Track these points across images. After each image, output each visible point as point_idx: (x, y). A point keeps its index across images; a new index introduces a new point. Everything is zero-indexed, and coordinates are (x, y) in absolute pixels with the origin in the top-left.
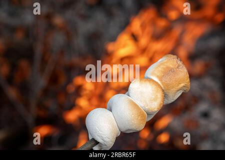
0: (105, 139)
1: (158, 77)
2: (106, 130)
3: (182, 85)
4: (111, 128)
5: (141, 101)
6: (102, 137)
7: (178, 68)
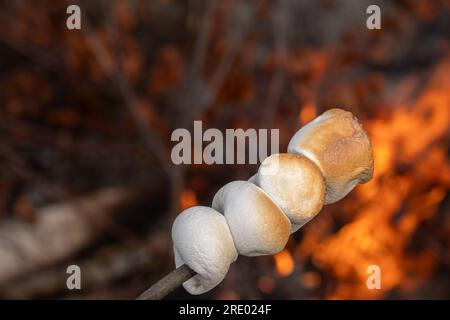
0: (210, 268)
1: (315, 151)
2: (213, 250)
3: (360, 170)
4: (222, 246)
5: (282, 197)
6: (204, 263)
7: (353, 136)
